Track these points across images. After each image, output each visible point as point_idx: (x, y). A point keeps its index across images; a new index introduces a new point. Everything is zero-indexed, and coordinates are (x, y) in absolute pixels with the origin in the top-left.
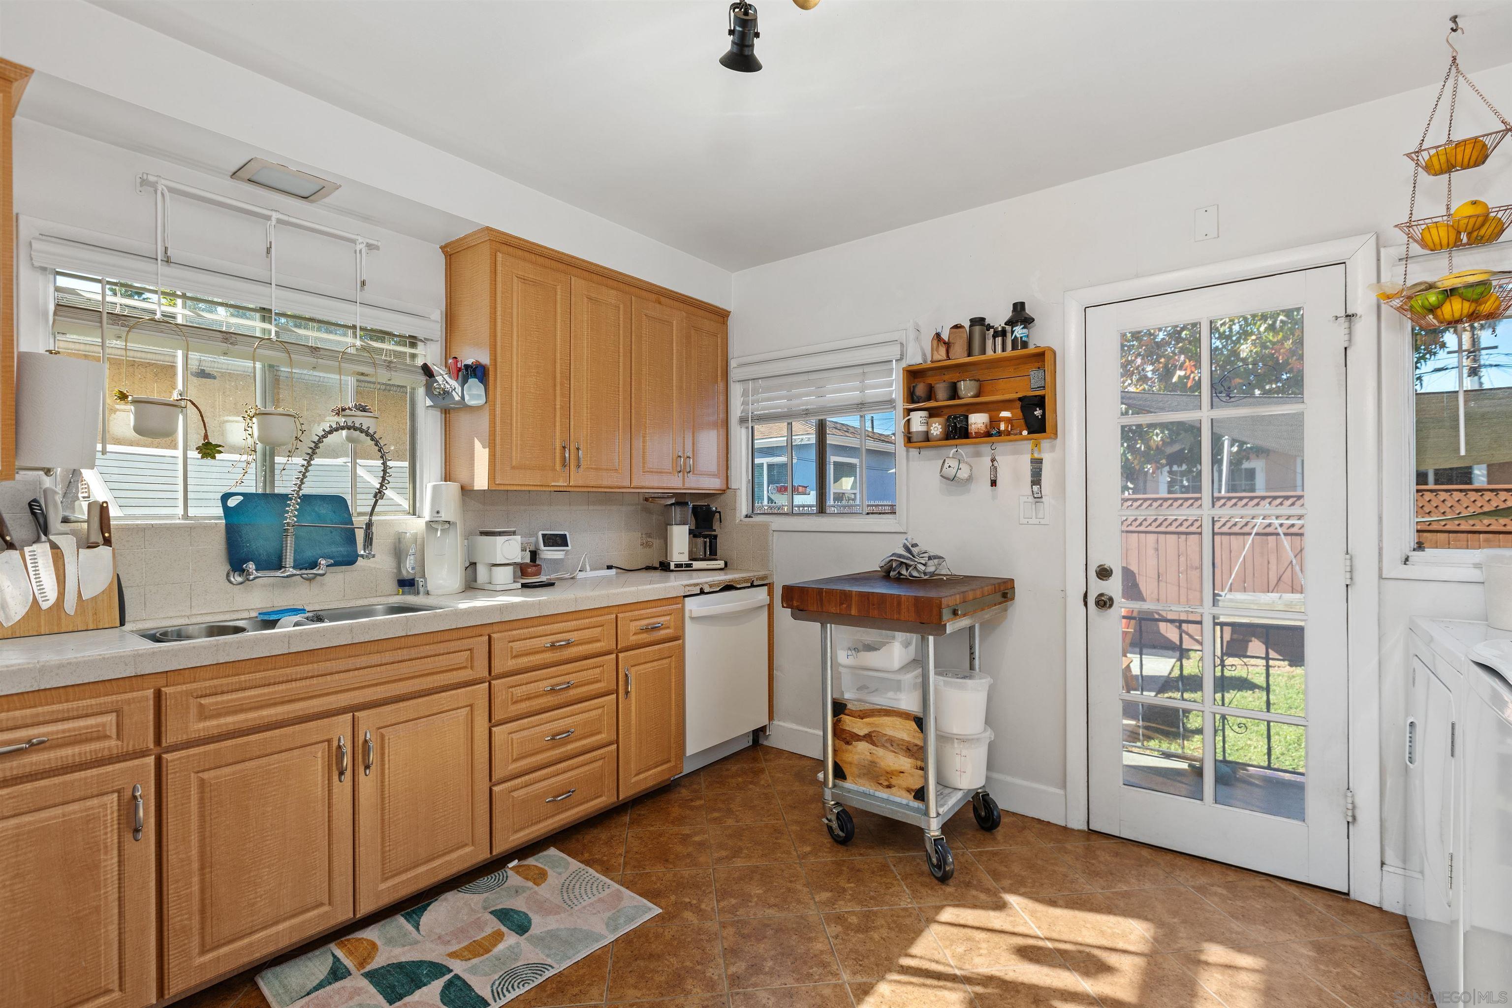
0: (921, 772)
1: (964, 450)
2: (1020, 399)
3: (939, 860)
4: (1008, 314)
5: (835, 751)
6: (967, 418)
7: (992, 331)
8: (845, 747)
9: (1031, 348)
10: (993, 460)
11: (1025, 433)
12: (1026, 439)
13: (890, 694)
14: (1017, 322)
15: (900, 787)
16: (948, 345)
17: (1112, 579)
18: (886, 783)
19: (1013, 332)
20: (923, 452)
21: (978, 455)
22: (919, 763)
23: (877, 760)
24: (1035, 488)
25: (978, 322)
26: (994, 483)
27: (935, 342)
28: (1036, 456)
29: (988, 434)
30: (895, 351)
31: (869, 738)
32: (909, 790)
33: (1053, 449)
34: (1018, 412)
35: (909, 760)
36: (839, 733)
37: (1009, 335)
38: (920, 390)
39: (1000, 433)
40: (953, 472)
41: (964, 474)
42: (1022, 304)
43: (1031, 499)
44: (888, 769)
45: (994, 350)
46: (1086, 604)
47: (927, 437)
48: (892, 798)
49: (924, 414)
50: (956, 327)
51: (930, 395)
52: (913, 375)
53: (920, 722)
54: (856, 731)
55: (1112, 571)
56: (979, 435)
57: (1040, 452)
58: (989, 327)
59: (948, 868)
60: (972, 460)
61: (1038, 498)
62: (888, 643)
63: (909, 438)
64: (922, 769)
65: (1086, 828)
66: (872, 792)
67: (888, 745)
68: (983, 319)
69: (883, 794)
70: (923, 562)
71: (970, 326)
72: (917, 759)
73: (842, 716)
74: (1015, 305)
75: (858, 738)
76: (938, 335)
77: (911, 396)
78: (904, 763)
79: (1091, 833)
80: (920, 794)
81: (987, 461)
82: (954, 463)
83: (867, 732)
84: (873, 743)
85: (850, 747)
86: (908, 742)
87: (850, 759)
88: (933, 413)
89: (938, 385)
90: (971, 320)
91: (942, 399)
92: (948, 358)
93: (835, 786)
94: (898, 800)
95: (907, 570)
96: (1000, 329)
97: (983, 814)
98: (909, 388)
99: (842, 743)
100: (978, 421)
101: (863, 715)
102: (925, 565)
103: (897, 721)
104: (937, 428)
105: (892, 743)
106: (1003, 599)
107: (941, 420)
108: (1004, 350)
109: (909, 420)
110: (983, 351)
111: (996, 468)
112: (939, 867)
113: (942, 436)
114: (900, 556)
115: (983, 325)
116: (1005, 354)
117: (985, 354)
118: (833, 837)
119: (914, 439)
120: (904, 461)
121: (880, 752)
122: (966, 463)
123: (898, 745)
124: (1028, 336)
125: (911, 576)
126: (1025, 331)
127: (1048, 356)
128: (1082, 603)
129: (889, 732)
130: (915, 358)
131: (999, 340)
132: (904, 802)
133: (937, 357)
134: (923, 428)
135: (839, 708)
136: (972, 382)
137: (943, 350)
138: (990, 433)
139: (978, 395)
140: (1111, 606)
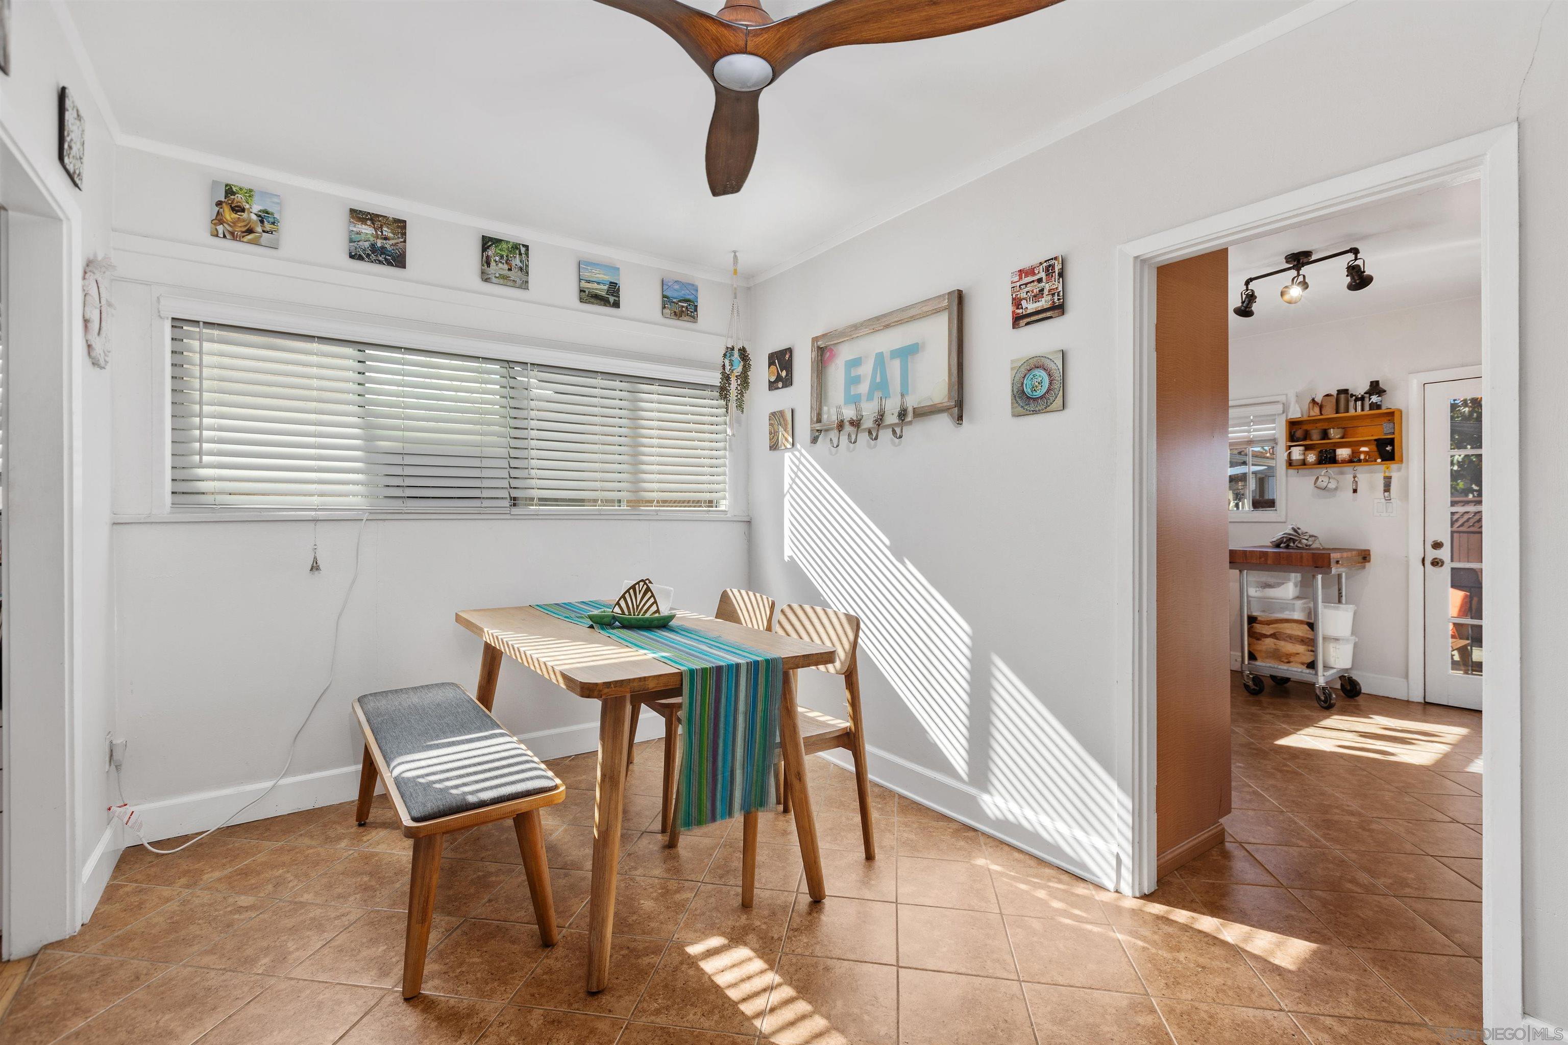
0: (1312, 653)
1: (1332, 470)
2: (1375, 440)
3: (1326, 698)
4: (1366, 387)
5: (1249, 644)
6: (1335, 451)
7: (1354, 397)
8: (1256, 642)
9: (1383, 410)
10: (1354, 477)
11: (1379, 460)
12: (1379, 464)
13: (1287, 612)
14: (1373, 393)
15: (1296, 662)
16: (1321, 407)
17: (1443, 549)
18: (1286, 661)
19: (1370, 399)
20: (1300, 471)
21: (1342, 473)
22: (1310, 648)
23: (1280, 648)
24: (1386, 494)
25: (1345, 391)
26: (1355, 491)
27: (1311, 405)
28: (1387, 474)
29: (1351, 461)
30: (1279, 408)
31: (1274, 636)
32: (1303, 664)
33: (1399, 470)
34: (1374, 447)
35: (1303, 647)
36: (1252, 634)
37: (1367, 400)
38: (1299, 434)
39: (1360, 461)
40: (1325, 484)
41: (1332, 485)
42: (1377, 382)
43: (1383, 500)
44: (1287, 652)
45: (1355, 410)
46: (1424, 565)
47: (1304, 463)
48: (1290, 669)
49: (1302, 448)
50: (1327, 395)
51: (1306, 436)
52: (1293, 425)
53: (1311, 626)
54: (1264, 632)
55: (1443, 544)
56: (1344, 462)
57: (1390, 472)
58: (1352, 395)
59: (1332, 702)
60: (1338, 477)
61: (1388, 500)
62: (1283, 584)
63: (1290, 463)
64: (1312, 651)
65: (1423, 701)
66: (1276, 666)
67: (1288, 639)
68: (1347, 390)
69: (1284, 667)
70: (1306, 538)
71: (1338, 394)
72: (1308, 646)
73: (1254, 624)
74: (1372, 382)
75: (1266, 636)
76: (1313, 400)
77: (1292, 438)
78: (1301, 649)
79: (1427, 704)
80: (1312, 665)
81: (1350, 477)
82: (1326, 479)
83: (1272, 632)
84: (1277, 639)
85: (1260, 642)
86: (1302, 637)
87: (1259, 649)
88: (1308, 448)
89: (1313, 431)
90: (1338, 391)
91: (1316, 440)
92: (1321, 414)
93: (1249, 664)
94: (1295, 669)
95: (1294, 543)
96: (1360, 396)
97: (1349, 688)
98: (1290, 433)
99: (1254, 640)
100: (1343, 453)
101: (1269, 623)
102: (1307, 540)
103: (1294, 625)
104: (1312, 457)
105: (1291, 638)
106: (1362, 561)
107: (1315, 452)
108: (1363, 410)
109: (1290, 453)
110: (1347, 411)
111: (1357, 482)
112: (1325, 702)
113: (1315, 462)
114: (1290, 534)
115: (1348, 393)
116: (1363, 413)
117: (1348, 412)
118: (1249, 692)
119: (1294, 464)
120: (1284, 478)
121: (1282, 643)
122: (1334, 478)
123: (1295, 639)
124: (1381, 401)
125: (1297, 546)
126: (1380, 398)
127: (1396, 414)
128: (1421, 564)
129: (1289, 632)
130: (1296, 413)
131: (1359, 403)
132: (1300, 670)
133: (1312, 413)
134: (1302, 457)
135: (1252, 620)
136: (1340, 429)
137: (1317, 410)
138: (1353, 460)
139: (1342, 437)
140: (1442, 566)
